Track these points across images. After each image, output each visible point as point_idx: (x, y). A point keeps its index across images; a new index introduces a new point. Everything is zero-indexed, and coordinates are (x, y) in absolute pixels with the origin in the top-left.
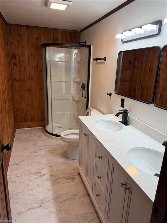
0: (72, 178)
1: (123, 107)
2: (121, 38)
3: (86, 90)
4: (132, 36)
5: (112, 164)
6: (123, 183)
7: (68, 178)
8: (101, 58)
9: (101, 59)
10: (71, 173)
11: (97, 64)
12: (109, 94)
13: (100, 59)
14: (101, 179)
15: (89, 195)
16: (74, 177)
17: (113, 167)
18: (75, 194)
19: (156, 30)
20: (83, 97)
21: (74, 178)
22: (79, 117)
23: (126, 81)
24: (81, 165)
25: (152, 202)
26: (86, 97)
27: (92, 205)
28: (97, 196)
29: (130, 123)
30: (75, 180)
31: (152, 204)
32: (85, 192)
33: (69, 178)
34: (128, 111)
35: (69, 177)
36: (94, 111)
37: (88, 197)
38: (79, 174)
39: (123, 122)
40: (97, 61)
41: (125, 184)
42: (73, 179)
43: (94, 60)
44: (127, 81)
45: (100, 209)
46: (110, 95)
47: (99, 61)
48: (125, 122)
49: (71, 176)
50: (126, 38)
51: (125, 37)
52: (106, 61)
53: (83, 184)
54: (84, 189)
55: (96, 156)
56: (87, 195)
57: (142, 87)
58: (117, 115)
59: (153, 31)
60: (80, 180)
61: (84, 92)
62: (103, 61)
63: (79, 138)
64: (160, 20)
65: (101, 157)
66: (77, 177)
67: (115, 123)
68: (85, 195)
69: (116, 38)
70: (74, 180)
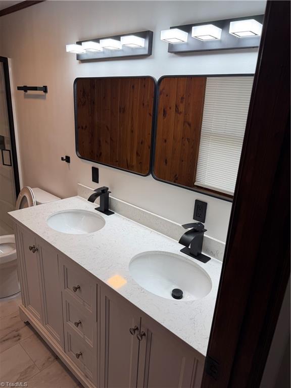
0: (15, 337)
1: (98, 182)
2: (78, 53)
3: (10, 151)
4: (99, 53)
5: (106, 297)
6: (134, 328)
7: (4, 341)
8: (36, 87)
9: (37, 90)
10: (7, 328)
11: (26, 97)
12: (65, 158)
13: (35, 89)
14: (81, 326)
15: (57, 358)
16: (17, 333)
17: (108, 302)
18: (29, 368)
19: (144, 48)
20: (4, 164)
21: (18, 335)
22: (9, 213)
23: (82, 128)
24: (30, 307)
25: (203, 356)
26: (11, 165)
27: (67, 374)
28: (78, 356)
29: (114, 210)
30: (22, 339)
31: (205, 359)
32: (49, 354)
33: (7, 340)
34: (108, 189)
35: (6, 338)
36: (37, 194)
37: (56, 362)
38: (28, 324)
39: (103, 210)
40: (26, 91)
41: (137, 329)
42: (17, 338)
43: (19, 88)
44: (84, 127)
45: (87, 376)
46: (68, 159)
47: (29, 92)
48: (106, 208)
49: (10, 333)
50: (86, 54)
51: (85, 52)
52: (47, 94)
53: (39, 341)
54: (45, 349)
55: (66, 286)
56: (53, 358)
57: (111, 138)
58: (92, 199)
59: (140, 48)
60: (32, 333)
61: (6, 154)
62: (42, 92)
63: (15, 251)
64: (149, 31)
65: (79, 288)
66: (25, 331)
67: (87, 214)
68: (50, 360)
69: (67, 51)
70: (19, 339)
